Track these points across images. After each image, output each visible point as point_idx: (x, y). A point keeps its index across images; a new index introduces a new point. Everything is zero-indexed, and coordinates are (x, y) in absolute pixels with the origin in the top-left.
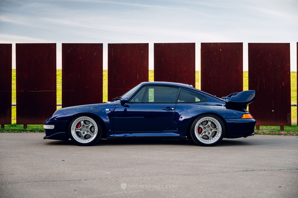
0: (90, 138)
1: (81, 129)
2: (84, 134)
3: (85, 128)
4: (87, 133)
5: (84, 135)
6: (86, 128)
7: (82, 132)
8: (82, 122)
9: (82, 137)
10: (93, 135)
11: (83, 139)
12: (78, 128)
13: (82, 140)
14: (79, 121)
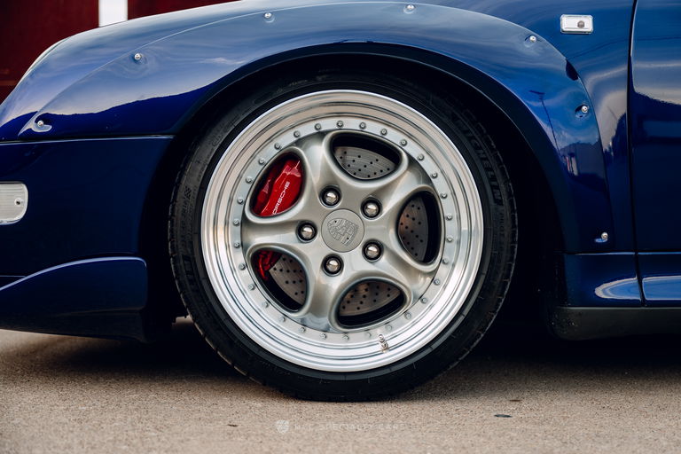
0: (397, 318)
1: (300, 226)
2: (331, 273)
3: (342, 216)
4: (367, 267)
5: (336, 284)
6: (355, 218)
7: (312, 254)
8: (317, 157)
9: (316, 310)
10: (423, 282)
11: (326, 331)
12: (268, 215)
13: (313, 336)
14: (286, 140)
